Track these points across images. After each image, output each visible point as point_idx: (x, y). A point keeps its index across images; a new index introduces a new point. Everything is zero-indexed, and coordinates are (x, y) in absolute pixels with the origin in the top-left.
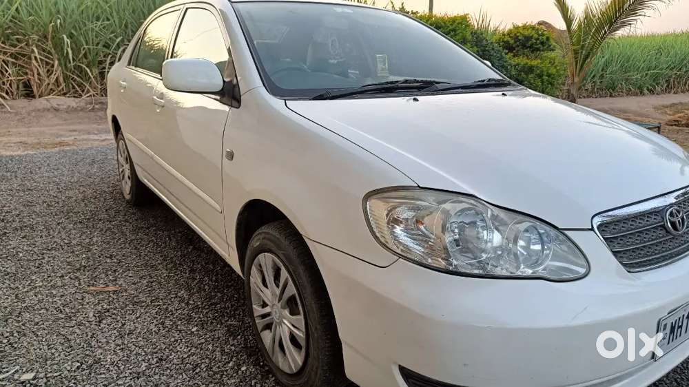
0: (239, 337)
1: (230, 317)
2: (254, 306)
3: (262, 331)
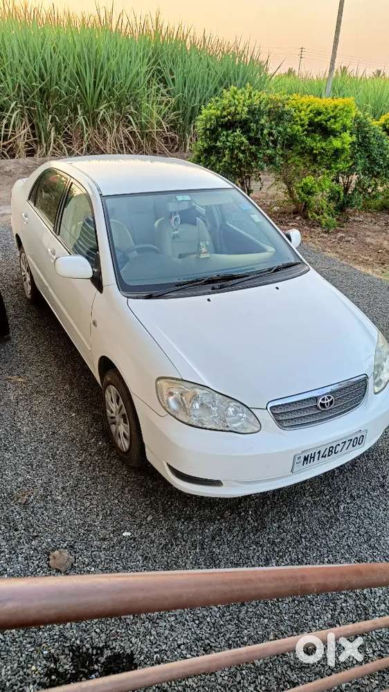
2: (107, 411)
3: (111, 424)
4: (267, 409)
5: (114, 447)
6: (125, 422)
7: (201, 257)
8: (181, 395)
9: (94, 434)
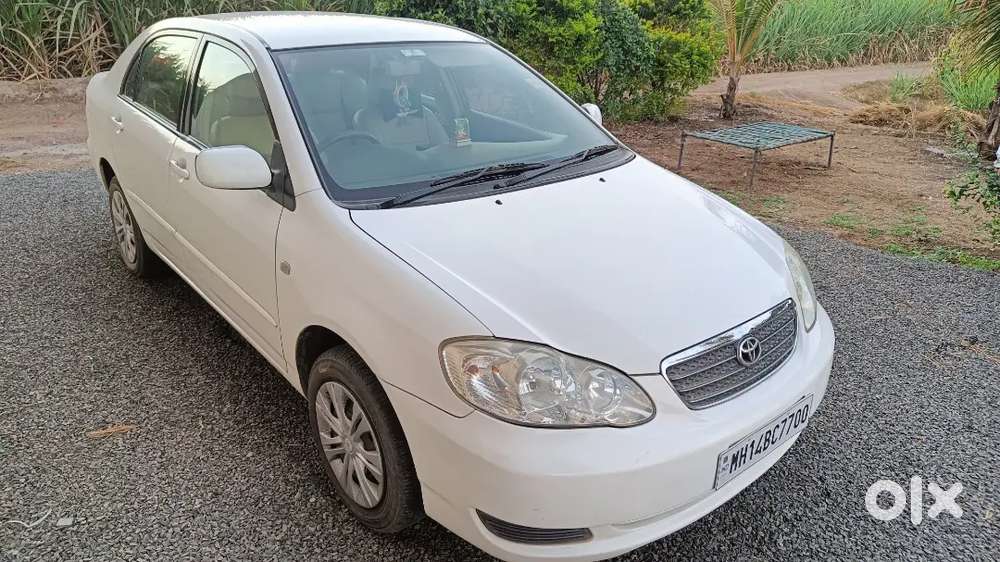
0: (303, 463)
1: (290, 437)
2: (322, 434)
3: (332, 460)
4: (660, 373)
5: (340, 503)
6: (369, 447)
7: (459, 145)
8: (493, 368)
9: (297, 485)
